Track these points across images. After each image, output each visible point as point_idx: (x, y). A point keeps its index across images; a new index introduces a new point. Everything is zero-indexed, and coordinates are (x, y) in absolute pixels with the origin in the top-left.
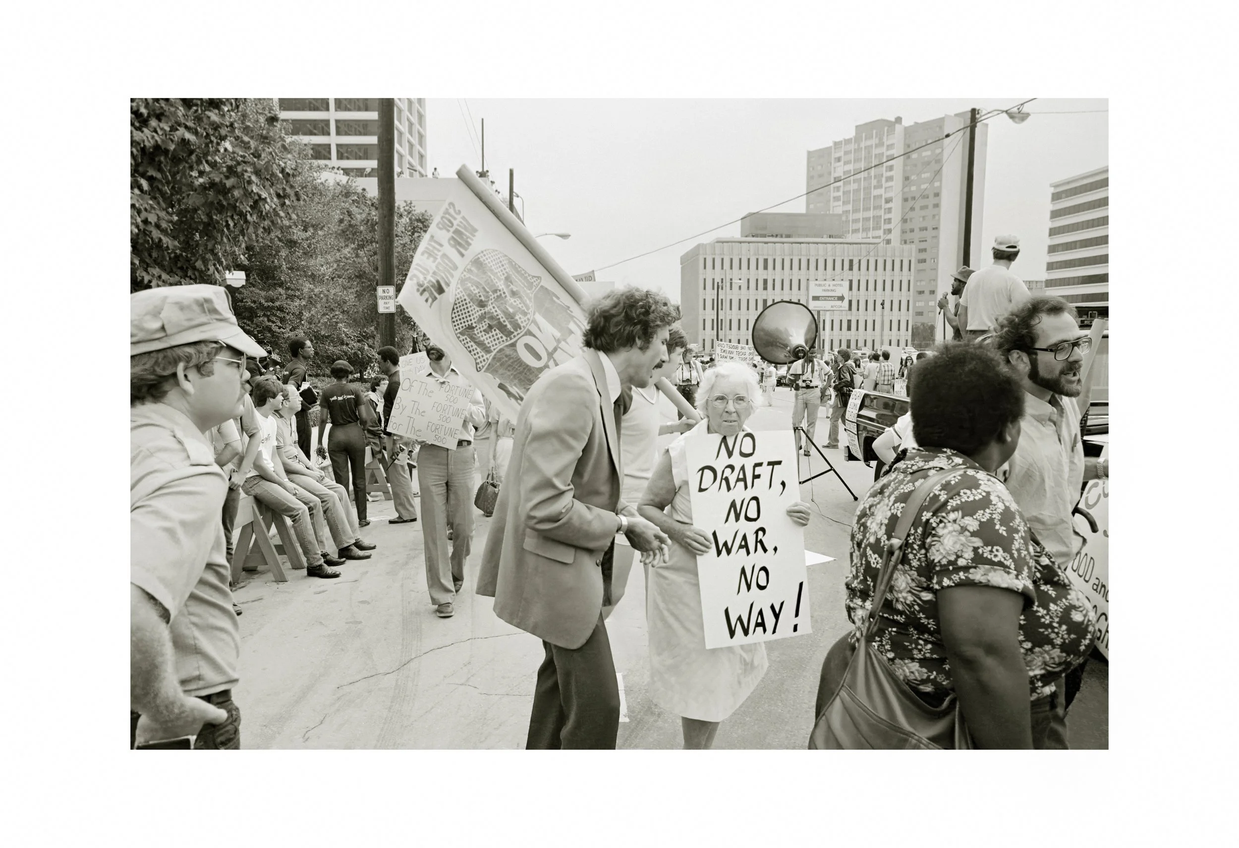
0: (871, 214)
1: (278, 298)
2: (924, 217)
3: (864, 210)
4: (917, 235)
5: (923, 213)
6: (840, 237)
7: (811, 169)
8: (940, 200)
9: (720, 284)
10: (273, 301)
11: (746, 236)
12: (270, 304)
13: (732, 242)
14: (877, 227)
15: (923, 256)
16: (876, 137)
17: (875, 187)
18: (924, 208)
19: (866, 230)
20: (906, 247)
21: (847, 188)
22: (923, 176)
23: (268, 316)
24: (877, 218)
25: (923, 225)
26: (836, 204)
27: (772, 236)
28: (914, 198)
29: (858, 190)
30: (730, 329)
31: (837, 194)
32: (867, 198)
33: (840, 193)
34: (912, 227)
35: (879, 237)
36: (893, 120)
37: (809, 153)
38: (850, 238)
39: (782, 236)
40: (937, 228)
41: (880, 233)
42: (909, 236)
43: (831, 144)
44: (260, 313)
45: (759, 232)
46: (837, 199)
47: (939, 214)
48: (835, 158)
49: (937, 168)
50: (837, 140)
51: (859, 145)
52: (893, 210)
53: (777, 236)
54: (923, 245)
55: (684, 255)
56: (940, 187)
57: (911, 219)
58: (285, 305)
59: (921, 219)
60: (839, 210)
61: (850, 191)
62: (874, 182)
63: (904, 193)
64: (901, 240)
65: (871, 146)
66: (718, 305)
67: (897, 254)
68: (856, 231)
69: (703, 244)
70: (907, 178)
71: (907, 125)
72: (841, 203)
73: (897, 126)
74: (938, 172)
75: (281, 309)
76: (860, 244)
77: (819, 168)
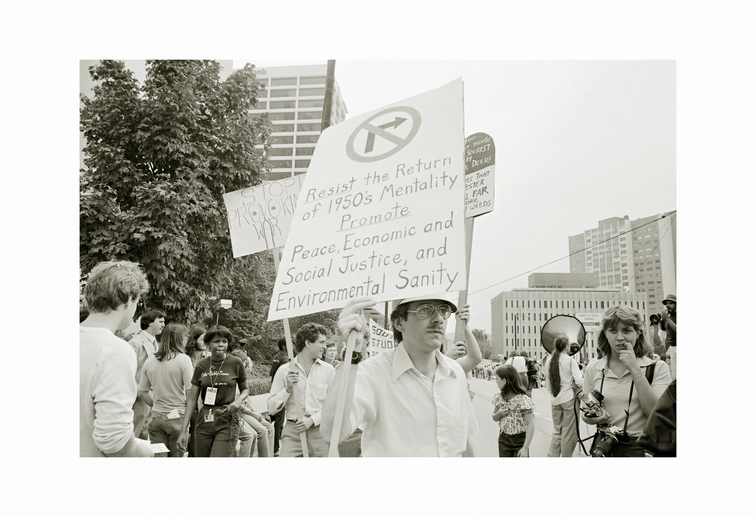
0: (613, 273)
1: (249, 316)
2: (650, 276)
3: (608, 271)
4: (647, 286)
5: (650, 272)
6: (593, 287)
7: (572, 247)
8: (660, 265)
9: (516, 316)
10: (246, 317)
11: (532, 287)
12: (244, 319)
13: (523, 291)
14: (618, 282)
15: (652, 300)
16: (612, 227)
17: (615, 257)
18: (649, 269)
19: (610, 283)
20: (640, 294)
21: (596, 258)
22: (647, 250)
23: (242, 326)
24: (618, 276)
25: (650, 280)
26: (589, 267)
27: (549, 287)
28: (642, 264)
29: (604, 259)
30: (524, 345)
31: (589, 262)
32: (610, 264)
33: (592, 261)
34: (642, 281)
35: (621, 288)
36: (623, 217)
37: (570, 237)
38: (600, 288)
39: (555, 287)
40: (660, 282)
41: (621, 285)
42: (641, 287)
43: (584, 232)
44: (238, 324)
45: (540, 285)
46: (590, 264)
47: (661, 274)
48: (587, 240)
49: (656, 244)
50: (587, 230)
51: (601, 232)
52: (628, 271)
53: (552, 287)
54: (652, 293)
55: (493, 299)
56: (660, 257)
57: (641, 276)
58: (252, 320)
59: (649, 276)
60: (592, 271)
61: (598, 260)
62: (613, 254)
63: (634, 260)
64: (636, 290)
65: (610, 233)
66: (515, 329)
67: (634, 298)
68: (604, 284)
69: (505, 292)
70: (636, 252)
71: (632, 220)
72: (592, 267)
73: (626, 221)
74: (656, 248)
75: (250, 322)
76: (607, 291)
77: (577, 246)
